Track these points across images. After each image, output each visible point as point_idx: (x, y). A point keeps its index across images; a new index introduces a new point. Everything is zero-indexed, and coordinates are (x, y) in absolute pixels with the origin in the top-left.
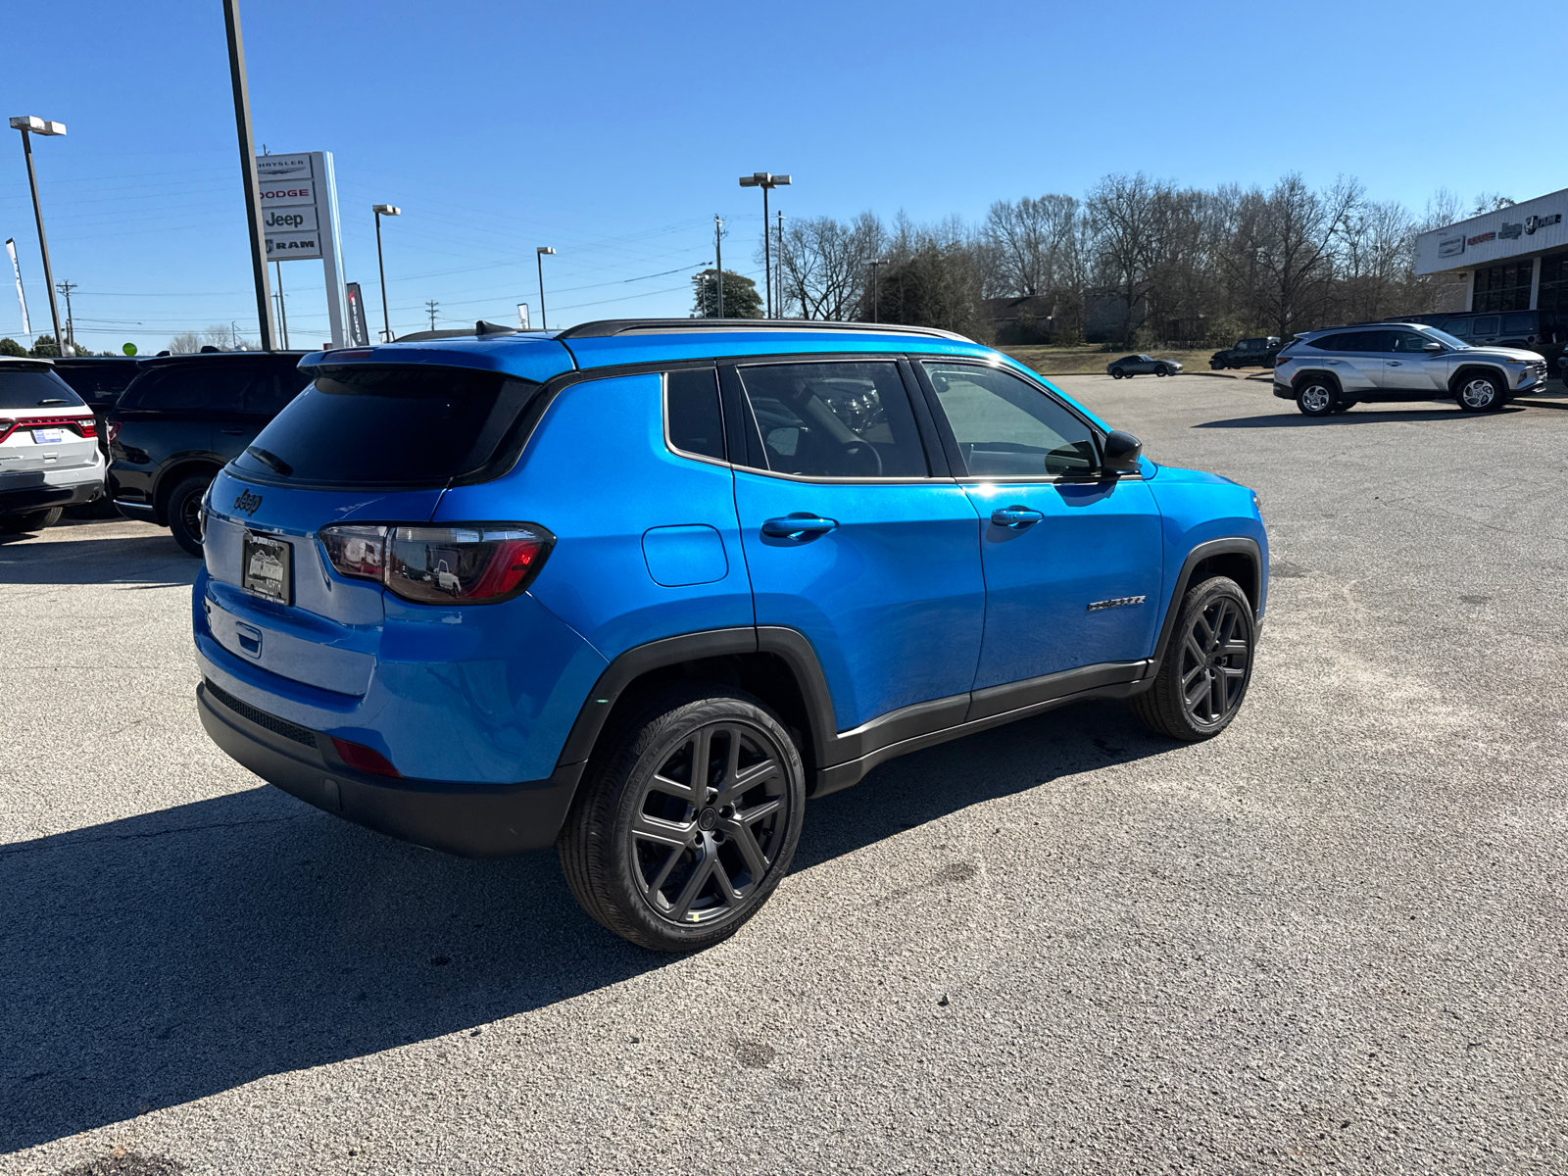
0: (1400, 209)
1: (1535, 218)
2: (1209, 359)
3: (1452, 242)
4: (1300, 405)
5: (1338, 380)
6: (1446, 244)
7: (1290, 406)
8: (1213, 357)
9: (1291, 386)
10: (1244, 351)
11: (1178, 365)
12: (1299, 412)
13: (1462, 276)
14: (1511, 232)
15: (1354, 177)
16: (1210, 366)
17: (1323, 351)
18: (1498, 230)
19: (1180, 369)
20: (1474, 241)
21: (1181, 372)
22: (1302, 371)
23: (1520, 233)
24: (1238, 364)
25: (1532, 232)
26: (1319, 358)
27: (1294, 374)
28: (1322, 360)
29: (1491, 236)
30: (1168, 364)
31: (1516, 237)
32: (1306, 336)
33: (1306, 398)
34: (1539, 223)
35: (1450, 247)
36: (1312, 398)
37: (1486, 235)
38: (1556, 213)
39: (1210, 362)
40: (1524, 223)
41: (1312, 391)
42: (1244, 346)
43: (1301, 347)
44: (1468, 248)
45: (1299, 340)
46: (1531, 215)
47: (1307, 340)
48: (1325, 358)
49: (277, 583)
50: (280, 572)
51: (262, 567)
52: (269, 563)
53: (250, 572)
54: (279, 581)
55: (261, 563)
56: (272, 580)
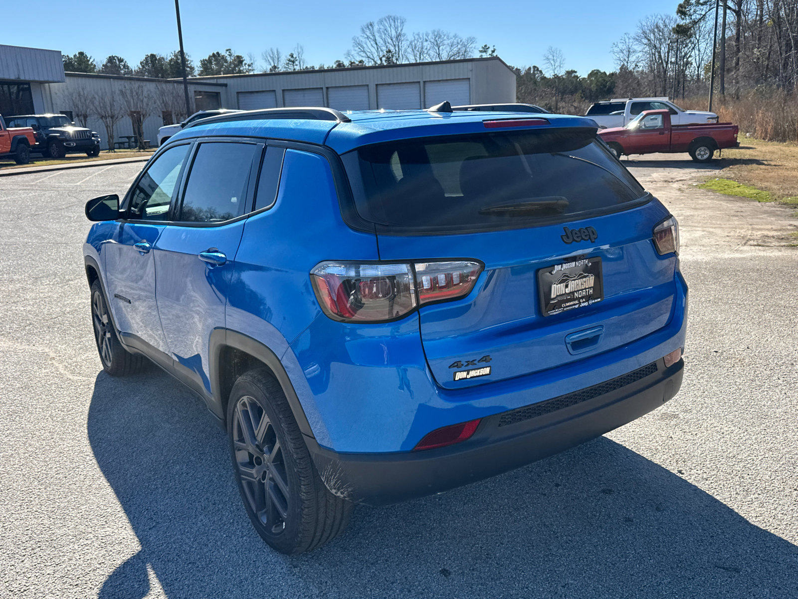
49: (587, 290)
50: (590, 281)
51: (567, 286)
52: (576, 279)
53: (553, 296)
54: (591, 288)
55: (564, 284)
56: (582, 290)
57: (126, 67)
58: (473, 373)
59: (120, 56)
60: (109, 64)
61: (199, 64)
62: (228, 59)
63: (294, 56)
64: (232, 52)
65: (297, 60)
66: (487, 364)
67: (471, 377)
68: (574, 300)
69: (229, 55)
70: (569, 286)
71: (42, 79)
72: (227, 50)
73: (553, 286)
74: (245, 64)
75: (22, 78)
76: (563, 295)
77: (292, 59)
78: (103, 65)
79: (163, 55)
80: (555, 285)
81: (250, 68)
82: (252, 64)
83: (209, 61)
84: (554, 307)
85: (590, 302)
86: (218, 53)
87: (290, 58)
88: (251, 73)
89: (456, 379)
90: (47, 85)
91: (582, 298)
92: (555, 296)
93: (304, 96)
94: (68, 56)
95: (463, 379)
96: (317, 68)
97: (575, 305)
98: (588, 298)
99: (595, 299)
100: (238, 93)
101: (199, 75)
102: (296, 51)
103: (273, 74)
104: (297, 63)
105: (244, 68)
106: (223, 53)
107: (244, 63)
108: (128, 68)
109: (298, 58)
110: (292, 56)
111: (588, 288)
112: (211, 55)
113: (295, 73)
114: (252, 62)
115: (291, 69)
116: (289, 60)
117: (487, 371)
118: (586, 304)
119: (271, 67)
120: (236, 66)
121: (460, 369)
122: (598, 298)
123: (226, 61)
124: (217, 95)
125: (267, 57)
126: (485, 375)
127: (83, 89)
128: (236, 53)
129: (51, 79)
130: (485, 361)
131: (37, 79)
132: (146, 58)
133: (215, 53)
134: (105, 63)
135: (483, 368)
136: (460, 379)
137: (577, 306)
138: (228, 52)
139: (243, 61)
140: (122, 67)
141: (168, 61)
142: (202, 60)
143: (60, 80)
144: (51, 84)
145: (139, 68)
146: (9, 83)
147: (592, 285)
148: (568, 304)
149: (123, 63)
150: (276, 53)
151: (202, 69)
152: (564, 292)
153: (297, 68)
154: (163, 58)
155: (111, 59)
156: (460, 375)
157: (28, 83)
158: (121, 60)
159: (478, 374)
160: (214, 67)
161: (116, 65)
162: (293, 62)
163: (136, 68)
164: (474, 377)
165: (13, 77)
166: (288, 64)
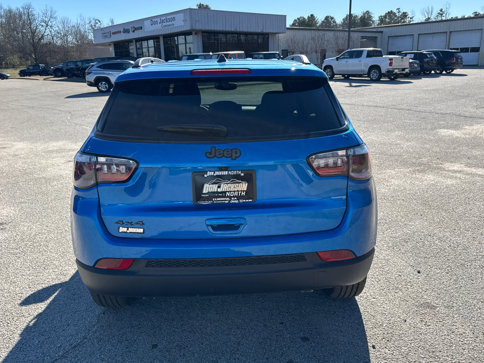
0: (69, 20)
1: (134, 27)
2: (18, 72)
3: (106, 33)
4: (98, 89)
5: (110, 80)
6: (104, 33)
7: (95, 89)
8: (19, 72)
9: (93, 82)
10: (32, 70)
11: (9, 75)
12: (98, 91)
13: (110, 45)
14: (126, 31)
15: (51, 7)
16: (19, 76)
17: (103, 70)
18: (122, 30)
19: (10, 76)
20: (114, 33)
21: (10, 78)
22: (97, 77)
23: (129, 32)
24: (30, 74)
25: (133, 32)
26: (102, 72)
27: (94, 78)
28: (103, 73)
29: (120, 32)
30: (4, 75)
31: (128, 33)
32: (95, 64)
33: (100, 86)
34: (135, 29)
35: (105, 35)
36: (102, 86)
37: (118, 31)
38: (140, 26)
39: (19, 74)
40: (130, 29)
41: (102, 84)
42: (32, 68)
43: (94, 68)
44: (112, 35)
45: (93, 66)
46: (132, 26)
47: (96, 65)
48: (104, 72)
49: (240, 192)
50: (244, 186)
51: (219, 187)
52: (229, 183)
53: (204, 192)
54: (244, 191)
55: (217, 185)
56: (234, 191)
57: (334, 22)
58: (131, 230)
59: (332, 16)
60: (325, 21)
61: (378, 19)
62: (397, 14)
63: (443, 11)
64: (401, 10)
65: (444, 13)
66: (141, 226)
67: (130, 232)
68: (225, 197)
69: (398, 12)
70: (222, 186)
71: (274, 32)
72: (397, 9)
73: (205, 185)
74: (409, 17)
75: (264, 31)
76: (214, 192)
77: (441, 13)
78: (322, 22)
79: (357, 14)
80: (208, 185)
81: (411, 20)
82: (413, 17)
83: (385, 17)
84: (205, 199)
85: (241, 201)
86: (391, 11)
87: (440, 12)
88: (411, 23)
89: (120, 231)
90: (277, 35)
91: (234, 197)
92: (207, 192)
93: (433, 38)
94: (303, 17)
95: (124, 232)
96: (460, 17)
97: (225, 200)
98: (239, 198)
99: (246, 199)
100: (389, 37)
101: (377, 25)
102: (445, 6)
103: (428, 22)
104: (444, 15)
105: (407, 20)
106: (395, 11)
107: (407, 17)
108: (335, 23)
109: (445, 12)
110: (441, 10)
111: (241, 191)
112: (387, 12)
113: (442, 21)
114: (413, 16)
115: (439, 19)
116: (439, 14)
117: (141, 230)
118: (237, 202)
119: (425, 18)
120: (402, 19)
121: (123, 226)
122: (250, 199)
123: (396, 16)
124: (376, 38)
125: (424, 12)
126: (140, 233)
127: (294, 37)
128: (402, 11)
129: (279, 32)
130: (140, 224)
131: (272, 32)
132: (346, 16)
133: (390, 11)
134: (323, 20)
135: (139, 228)
136: (122, 232)
137: (226, 202)
138: (397, 11)
139: (407, 15)
140: (332, 22)
141: (359, 17)
142: (380, 16)
143: (283, 32)
144: (279, 34)
145: (342, 22)
146: (258, 34)
147: (245, 189)
148: (218, 199)
149: (333, 20)
150: (431, 9)
151: (379, 22)
152: (216, 191)
153: (444, 18)
154: (357, 16)
155: (327, 18)
156: (122, 229)
157: (268, 34)
158: (332, 18)
159: (135, 231)
160: (387, 20)
161: (329, 21)
162: (442, 15)
163: (340, 23)
164: (132, 233)
165: (259, 30)
166: (437, 16)
